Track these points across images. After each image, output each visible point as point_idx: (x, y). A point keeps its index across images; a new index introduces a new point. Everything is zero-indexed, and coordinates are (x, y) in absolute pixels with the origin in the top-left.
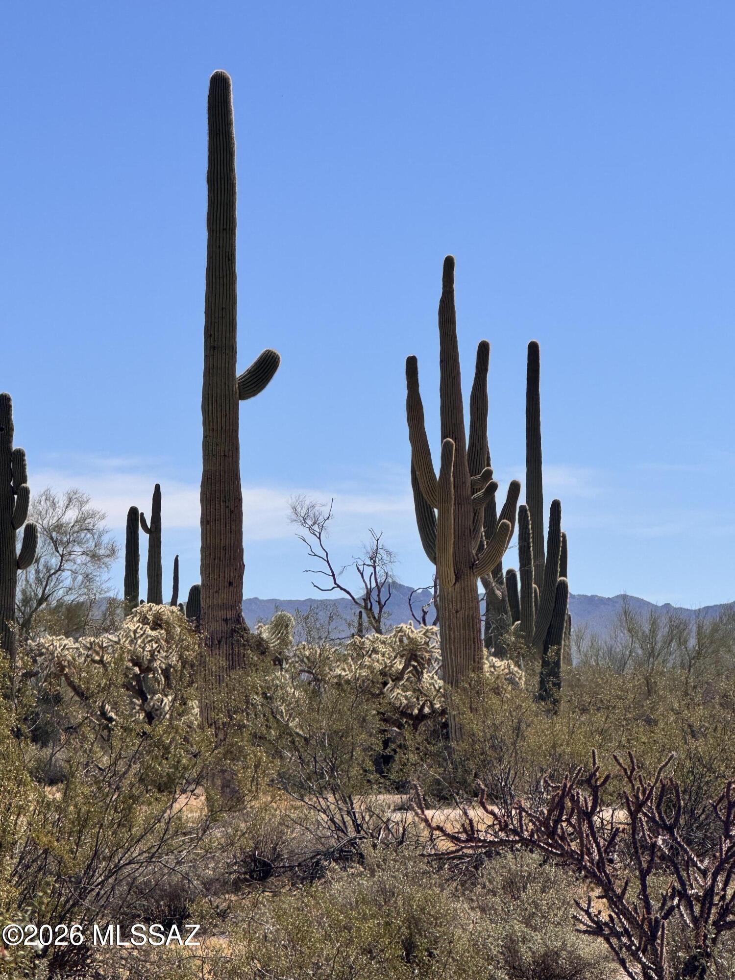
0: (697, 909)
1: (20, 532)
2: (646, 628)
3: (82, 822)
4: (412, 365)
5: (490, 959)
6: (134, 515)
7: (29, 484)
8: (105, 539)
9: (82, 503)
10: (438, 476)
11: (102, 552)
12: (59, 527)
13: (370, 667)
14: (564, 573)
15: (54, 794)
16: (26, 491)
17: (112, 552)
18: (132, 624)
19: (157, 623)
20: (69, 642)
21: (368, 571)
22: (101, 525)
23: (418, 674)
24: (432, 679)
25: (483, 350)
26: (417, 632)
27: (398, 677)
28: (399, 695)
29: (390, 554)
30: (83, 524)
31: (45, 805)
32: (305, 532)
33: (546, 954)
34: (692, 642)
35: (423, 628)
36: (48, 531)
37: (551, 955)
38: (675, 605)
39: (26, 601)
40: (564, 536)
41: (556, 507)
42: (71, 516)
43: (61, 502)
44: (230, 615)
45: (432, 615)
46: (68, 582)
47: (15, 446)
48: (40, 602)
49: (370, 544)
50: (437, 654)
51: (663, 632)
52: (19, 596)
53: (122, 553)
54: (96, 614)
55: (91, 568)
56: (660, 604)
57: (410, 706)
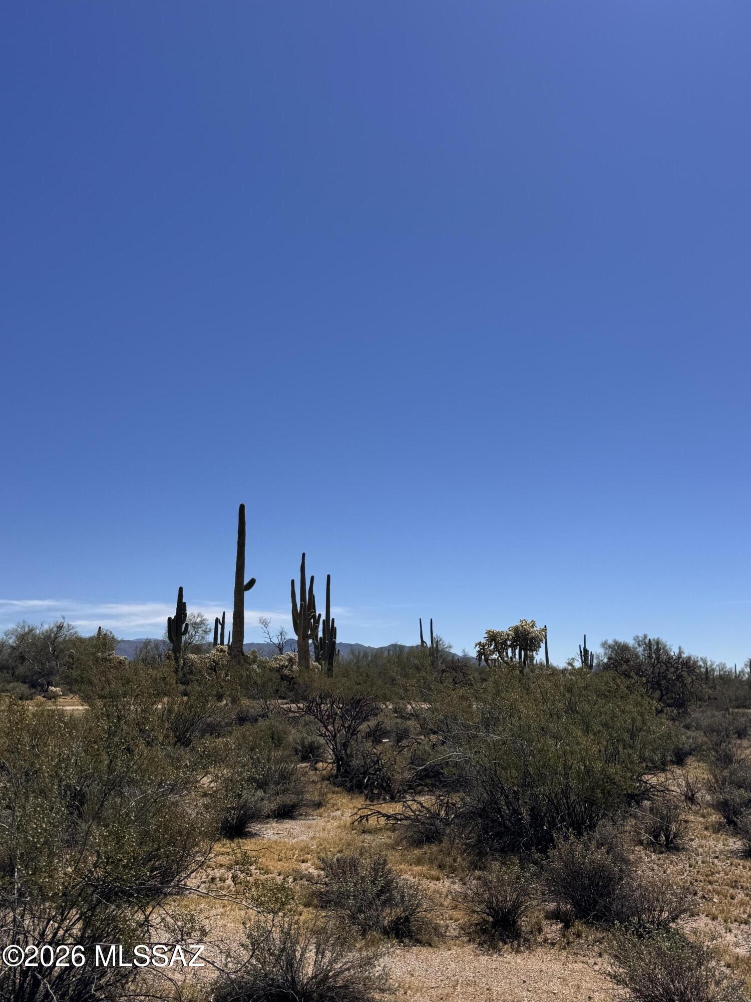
0: (347, 730)
1: (184, 625)
2: (357, 654)
3: (192, 706)
4: (293, 582)
5: (297, 744)
6: (217, 620)
7: (187, 612)
8: (208, 627)
9: (202, 617)
10: (299, 611)
11: (207, 630)
12: (195, 623)
13: (279, 664)
14: (335, 638)
15: (185, 698)
16: (186, 614)
17: (210, 630)
18: (214, 652)
19: (222, 650)
20: (195, 656)
21: (280, 638)
22: (207, 622)
23: (292, 666)
24: (295, 667)
25: (312, 578)
26: (292, 655)
27: (287, 667)
28: (286, 672)
29: (285, 633)
30: (202, 622)
31: (182, 702)
32: (263, 626)
33: (311, 743)
34: (370, 658)
35: (294, 653)
36: (192, 624)
37: (313, 743)
38: (372, 647)
39: (185, 644)
40: (336, 628)
41: (333, 620)
42: (199, 620)
43: (196, 615)
44: (239, 649)
45: (296, 650)
46: (197, 639)
47: (184, 601)
48: (189, 644)
49: (280, 631)
50: (297, 660)
51: (362, 655)
52: (183, 643)
53: (213, 631)
54: (205, 648)
55: (204, 635)
56: (367, 646)
57: (290, 675)
